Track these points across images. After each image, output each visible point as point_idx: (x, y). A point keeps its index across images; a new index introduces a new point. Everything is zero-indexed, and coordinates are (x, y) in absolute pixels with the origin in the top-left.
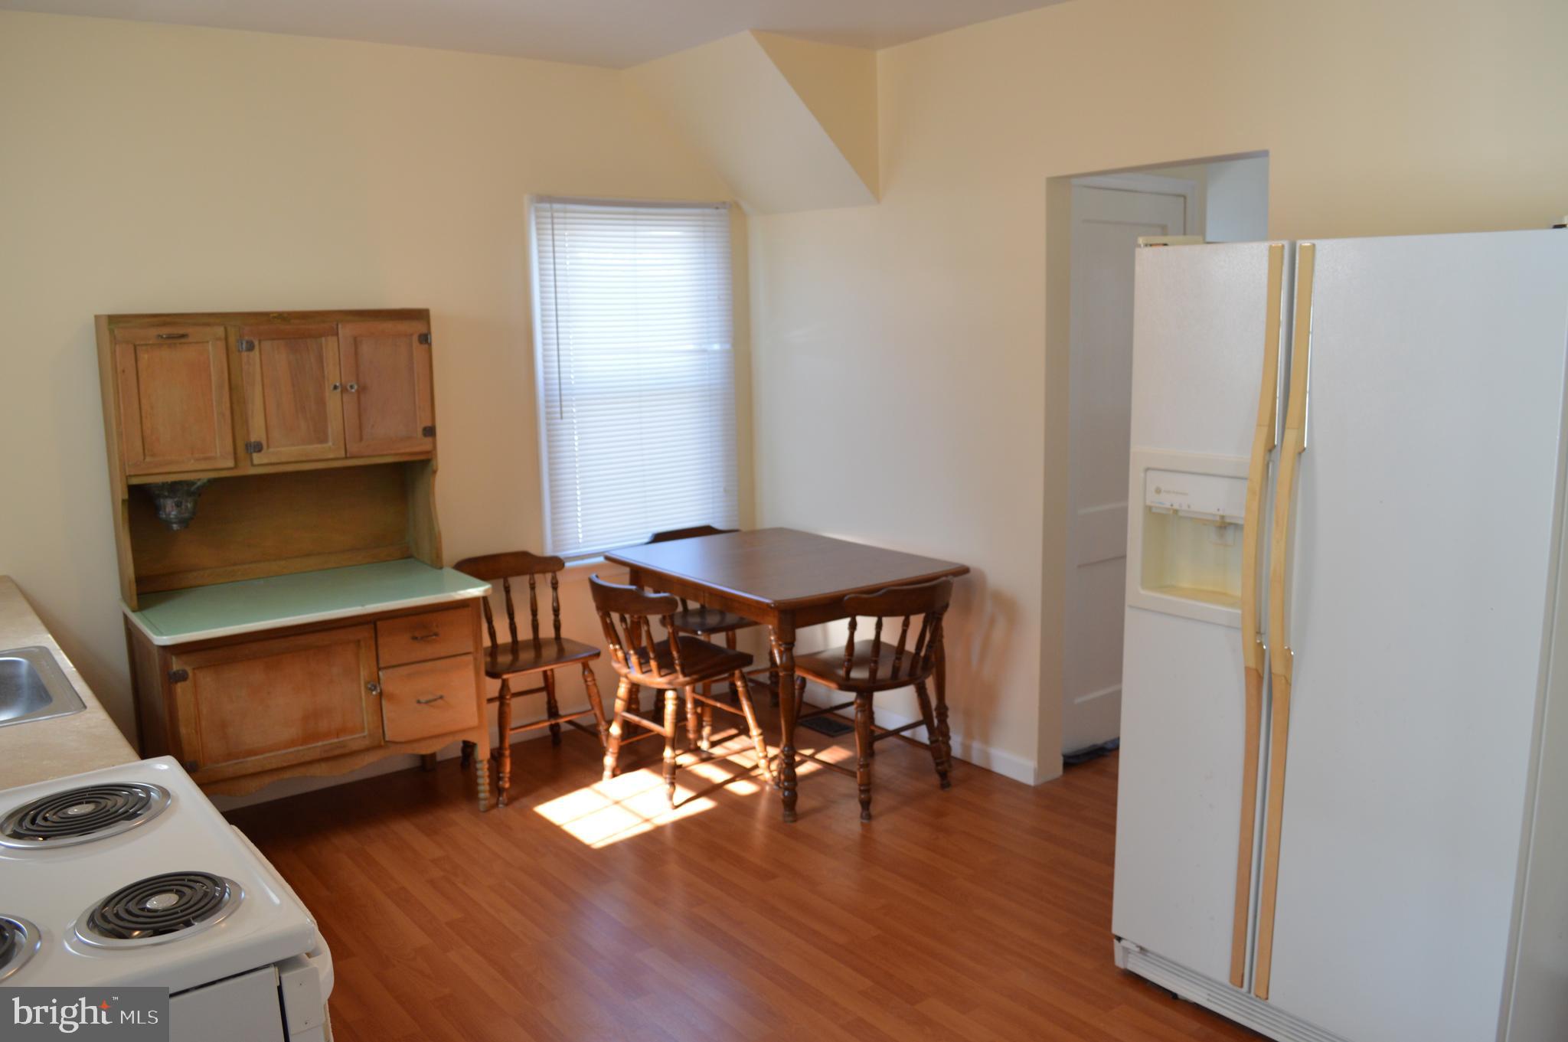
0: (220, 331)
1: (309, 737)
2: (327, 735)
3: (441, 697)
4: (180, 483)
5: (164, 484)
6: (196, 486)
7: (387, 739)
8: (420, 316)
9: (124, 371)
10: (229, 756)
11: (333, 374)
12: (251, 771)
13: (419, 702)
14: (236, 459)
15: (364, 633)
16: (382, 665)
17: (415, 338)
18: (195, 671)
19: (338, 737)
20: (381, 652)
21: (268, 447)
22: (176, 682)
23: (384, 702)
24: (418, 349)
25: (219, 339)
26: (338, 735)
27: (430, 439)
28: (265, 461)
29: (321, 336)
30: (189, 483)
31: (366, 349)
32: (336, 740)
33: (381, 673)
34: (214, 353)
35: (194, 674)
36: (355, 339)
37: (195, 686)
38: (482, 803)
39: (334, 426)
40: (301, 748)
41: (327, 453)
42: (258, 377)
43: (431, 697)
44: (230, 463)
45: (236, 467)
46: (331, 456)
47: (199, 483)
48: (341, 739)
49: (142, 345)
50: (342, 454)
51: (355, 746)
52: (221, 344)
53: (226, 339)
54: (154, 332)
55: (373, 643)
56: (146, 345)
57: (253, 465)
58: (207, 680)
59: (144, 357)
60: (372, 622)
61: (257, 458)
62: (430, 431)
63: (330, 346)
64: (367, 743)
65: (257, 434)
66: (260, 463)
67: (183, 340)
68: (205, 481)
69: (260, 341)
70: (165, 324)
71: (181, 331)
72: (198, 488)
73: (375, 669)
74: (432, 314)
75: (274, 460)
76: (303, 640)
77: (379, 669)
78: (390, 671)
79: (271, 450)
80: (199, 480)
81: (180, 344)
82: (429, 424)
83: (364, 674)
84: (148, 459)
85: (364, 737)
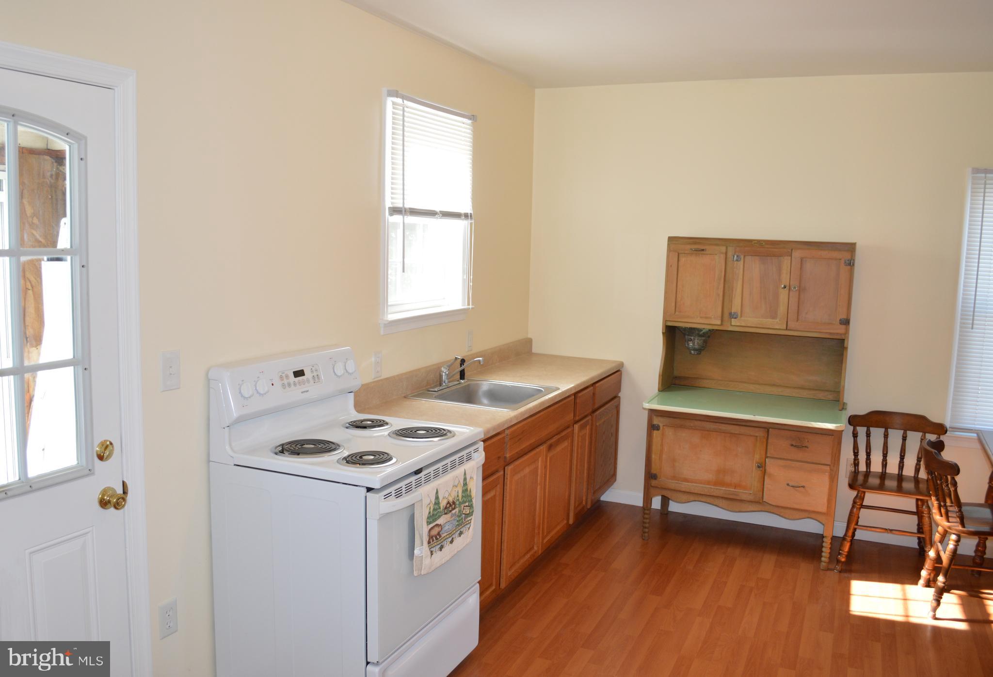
0: (723, 249)
1: (718, 483)
2: (729, 485)
3: (803, 487)
4: (694, 329)
5: (685, 328)
6: (702, 332)
7: (764, 500)
8: (850, 248)
9: (671, 266)
10: (674, 478)
11: (785, 279)
12: (683, 490)
13: (788, 485)
14: (722, 321)
15: (760, 433)
16: (768, 455)
17: (843, 261)
18: (664, 427)
19: (735, 489)
20: (769, 447)
21: (741, 316)
22: (654, 430)
23: (766, 477)
24: (844, 269)
25: (722, 253)
26: (735, 487)
27: (843, 327)
28: (738, 324)
29: (780, 256)
30: (699, 330)
31: (809, 266)
32: (733, 490)
33: (767, 459)
34: (719, 260)
35: (663, 428)
36: (802, 259)
37: (663, 434)
38: (823, 564)
39: (782, 309)
40: (712, 487)
41: (775, 325)
42: (741, 277)
43: (796, 485)
44: (719, 322)
45: (722, 325)
46: (777, 327)
47: (704, 331)
48: (736, 490)
49: (683, 253)
50: (785, 327)
51: (744, 497)
52: (723, 256)
53: (726, 253)
54: (688, 247)
55: (765, 440)
56: (685, 253)
57: (731, 325)
58: (669, 433)
59: (683, 259)
60: (767, 427)
61: (734, 322)
62: (846, 322)
63: (786, 262)
64: (751, 498)
65: (736, 308)
66: (735, 325)
67: (703, 252)
68: (707, 330)
69: (744, 256)
70: (695, 243)
71: (702, 248)
72: (704, 333)
73: (764, 456)
74: (858, 246)
75: (743, 324)
76: (724, 427)
77: (766, 457)
78: (772, 460)
79: (743, 318)
80: (704, 329)
81: (702, 254)
82: (844, 316)
83: (757, 457)
84: (677, 313)
85: (751, 494)
